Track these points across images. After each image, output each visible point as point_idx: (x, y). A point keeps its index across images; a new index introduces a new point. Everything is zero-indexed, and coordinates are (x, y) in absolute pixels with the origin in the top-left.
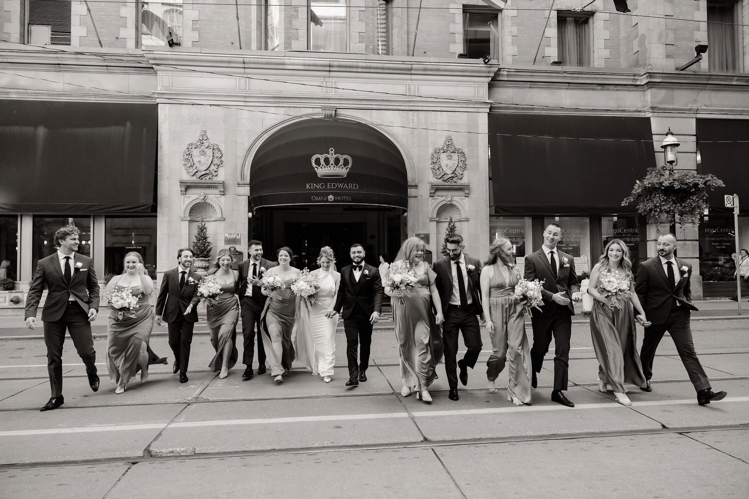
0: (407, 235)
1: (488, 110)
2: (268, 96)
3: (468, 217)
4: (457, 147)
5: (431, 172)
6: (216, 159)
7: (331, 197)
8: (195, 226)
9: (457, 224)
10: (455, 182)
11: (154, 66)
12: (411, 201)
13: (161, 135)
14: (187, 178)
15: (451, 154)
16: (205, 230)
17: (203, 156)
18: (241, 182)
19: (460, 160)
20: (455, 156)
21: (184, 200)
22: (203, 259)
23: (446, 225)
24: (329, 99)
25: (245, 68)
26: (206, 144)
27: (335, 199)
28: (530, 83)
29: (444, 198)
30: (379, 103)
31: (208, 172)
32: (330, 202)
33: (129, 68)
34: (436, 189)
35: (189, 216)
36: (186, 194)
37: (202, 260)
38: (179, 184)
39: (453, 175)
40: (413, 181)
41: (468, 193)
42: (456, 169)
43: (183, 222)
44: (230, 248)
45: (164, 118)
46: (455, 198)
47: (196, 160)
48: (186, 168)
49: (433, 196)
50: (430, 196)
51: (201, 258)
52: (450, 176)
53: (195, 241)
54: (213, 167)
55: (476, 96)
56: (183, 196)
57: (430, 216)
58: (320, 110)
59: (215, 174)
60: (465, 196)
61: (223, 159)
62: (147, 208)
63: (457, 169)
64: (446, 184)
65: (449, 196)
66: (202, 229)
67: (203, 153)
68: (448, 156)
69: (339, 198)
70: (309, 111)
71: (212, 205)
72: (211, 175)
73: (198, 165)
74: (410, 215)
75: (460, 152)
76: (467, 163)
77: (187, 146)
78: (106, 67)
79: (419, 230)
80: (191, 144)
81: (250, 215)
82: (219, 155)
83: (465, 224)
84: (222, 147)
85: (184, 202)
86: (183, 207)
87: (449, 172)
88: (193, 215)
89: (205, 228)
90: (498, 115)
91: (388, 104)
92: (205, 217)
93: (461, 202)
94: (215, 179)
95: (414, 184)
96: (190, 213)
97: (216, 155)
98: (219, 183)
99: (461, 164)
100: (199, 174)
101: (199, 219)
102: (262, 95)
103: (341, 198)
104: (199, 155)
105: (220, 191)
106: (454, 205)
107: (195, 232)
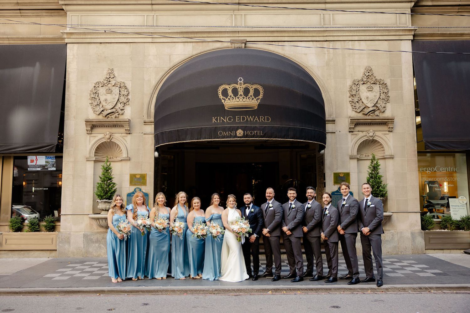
0: (325, 174)
1: (411, 37)
2: (175, 31)
3: (393, 154)
4: (378, 78)
5: (349, 105)
6: (122, 98)
7: (240, 132)
8: (100, 166)
9: (381, 162)
10: (377, 116)
11: (64, 7)
12: (329, 137)
13: (69, 74)
14: (93, 116)
15: (372, 85)
16: (110, 171)
17: (109, 94)
18: (147, 120)
19: (382, 91)
20: (376, 88)
21: (90, 140)
22: (107, 200)
23: (368, 163)
24: (238, 31)
25: (152, 4)
26: (113, 82)
27: (244, 134)
28: (458, 7)
29: (364, 133)
30: (291, 35)
31: (114, 110)
32: (238, 137)
33: (41, 11)
34: (356, 123)
35: (95, 155)
36: (91, 134)
37: (106, 202)
38: (85, 123)
39: (375, 108)
40: (330, 116)
41: (392, 128)
42: (377, 102)
43: (88, 162)
44: (135, 189)
45: (72, 57)
46: (377, 133)
47: (102, 98)
48: (92, 107)
49: (352, 132)
50: (350, 132)
51: (105, 200)
52: (371, 109)
53: (100, 182)
54: (119, 106)
55: (398, 23)
56: (88, 136)
57: (350, 154)
58: (229, 44)
59: (121, 112)
60: (389, 131)
61: (130, 97)
62: (52, 148)
63: (379, 101)
64: (367, 117)
65: (371, 131)
66: (107, 170)
67: (110, 91)
68: (368, 88)
69: (249, 133)
70: (218, 45)
71: (118, 145)
72: (118, 113)
73: (104, 103)
74: (328, 153)
75: (381, 83)
76: (389, 94)
77: (94, 85)
78: (19, 11)
79: (337, 169)
80: (98, 83)
81: (157, 154)
82: (126, 93)
83: (390, 162)
84: (129, 85)
85: (90, 142)
86: (89, 147)
87: (370, 105)
88: (99, 155)
89: (110, 169)
90: (423, 42)
91: (301, 35)
92: (111, 157)
93: (384, 138)
94: (121, 118)
95: (331, 119)
96: (95, 152)
97: (123, 93)
98: (125, 122)
99: (383, 96)
100: (105, 113)
101: (105, 159)
102: (170, 31)
103: (251, 133)
104: (105, 93)
105: (126, 130)
106: (376, 141)
107: (100, 172)
